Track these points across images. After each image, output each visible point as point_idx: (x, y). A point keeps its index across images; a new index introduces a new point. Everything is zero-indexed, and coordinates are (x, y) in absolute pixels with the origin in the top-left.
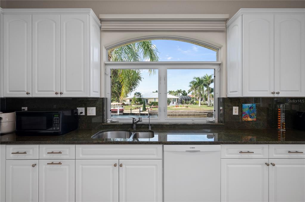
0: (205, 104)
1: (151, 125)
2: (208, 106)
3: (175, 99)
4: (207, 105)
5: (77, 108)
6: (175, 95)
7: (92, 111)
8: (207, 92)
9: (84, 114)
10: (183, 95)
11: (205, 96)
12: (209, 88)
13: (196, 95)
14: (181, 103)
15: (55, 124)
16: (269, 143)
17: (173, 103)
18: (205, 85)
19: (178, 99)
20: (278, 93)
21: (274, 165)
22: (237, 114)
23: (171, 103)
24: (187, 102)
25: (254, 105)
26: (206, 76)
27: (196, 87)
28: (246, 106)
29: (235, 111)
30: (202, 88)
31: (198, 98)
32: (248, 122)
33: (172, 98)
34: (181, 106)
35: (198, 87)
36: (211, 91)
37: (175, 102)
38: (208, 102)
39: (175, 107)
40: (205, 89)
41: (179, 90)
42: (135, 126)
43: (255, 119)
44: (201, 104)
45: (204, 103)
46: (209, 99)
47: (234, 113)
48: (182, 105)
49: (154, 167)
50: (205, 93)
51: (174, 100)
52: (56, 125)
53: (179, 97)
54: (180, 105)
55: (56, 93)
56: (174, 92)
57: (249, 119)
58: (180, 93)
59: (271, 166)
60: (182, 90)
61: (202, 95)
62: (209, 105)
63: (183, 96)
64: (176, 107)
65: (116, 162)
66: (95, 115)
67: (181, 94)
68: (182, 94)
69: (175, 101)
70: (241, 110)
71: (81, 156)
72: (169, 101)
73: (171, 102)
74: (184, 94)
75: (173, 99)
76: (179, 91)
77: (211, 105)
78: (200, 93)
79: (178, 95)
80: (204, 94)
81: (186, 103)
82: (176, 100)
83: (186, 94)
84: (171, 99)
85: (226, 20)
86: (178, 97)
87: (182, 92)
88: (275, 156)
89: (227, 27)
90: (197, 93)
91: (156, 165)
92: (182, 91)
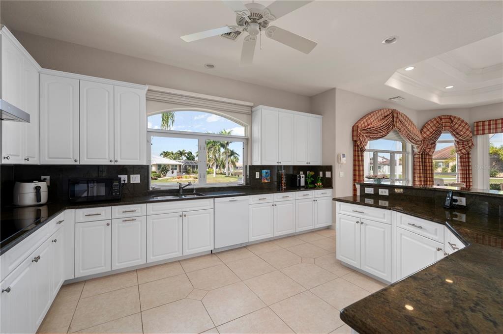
0: (221, 174)
1: (195, 189)
2: (226, 177)
3: (176, 166)
4: (225, 174)
5: (119, 176)
6: (175, 159)
7: (136, 179)
8: (225, 155)
9: (126, 182)
10: (188, 159)
11: (222, 162)
12: (228, 149)
13: (210, 160)
14: (186, 172)
15: (115, 189)
16: (274, 193)
17: (173, 173)
18: (223, 146)
19: (180, 166)
20: (280, 163)
21: (275, 205)
22: (258, 178)
23: (169, 173)
24: (195, 170)
25: (269, 171)
26: (223, 131)
27: (210, 148)
28: (264, 171)
29: (257, 175)
30: (217, 149)
31: (213, 165)
32: (265, 183)
33: (170, 164)
34: (186, 178)
35: (212, 147)
36: (230, 154)
37: (175, 171)
38: (226, 170)
39: (177, 180)
40: (222, 150)
41: (181, 150)
42: (181, 191)
43: (269, 181)
44: (217, 174)
45: (220, 172)
46: (227, 166)
47: (256, 177)
48: (187, 176)
49: (208, 214)
50: (222, 157)
51: (174, 167)
52: (116, 191)
53: (183, 163)
54: (184, 175)
55: (111, 161)
56: (173, 154)
57: (266, 181)
58: (183, 156)
59: (275, 206)
60: (187, 151)
61: (217, 160)
62: (227, 175)
63: (189, 161)
64: (179, 178)
65: (181, 214)
66: (139, 182)
67: (184, 158)
68: (187, 157)
69: (176, 169)
70: (261, 175)
71: (152, 213)
72: (166, 169)
73: (168, 171)
74: (190, 157)
75: (173, 165)
76: (180, 152)
77: (230, 175)
78: (216, 157)
79: (179, 159)
80: (221, 159)
81: (193, 172)
82: (178, 168)
83: (193, 158)
84: (168, 165)
85: (251, 107)
86: (180, 162)
87: (186, 155)
88: (277, 200)
89: (252, 112)
90: (210, 156)
91: (210, 213)
92: (185, 153)
